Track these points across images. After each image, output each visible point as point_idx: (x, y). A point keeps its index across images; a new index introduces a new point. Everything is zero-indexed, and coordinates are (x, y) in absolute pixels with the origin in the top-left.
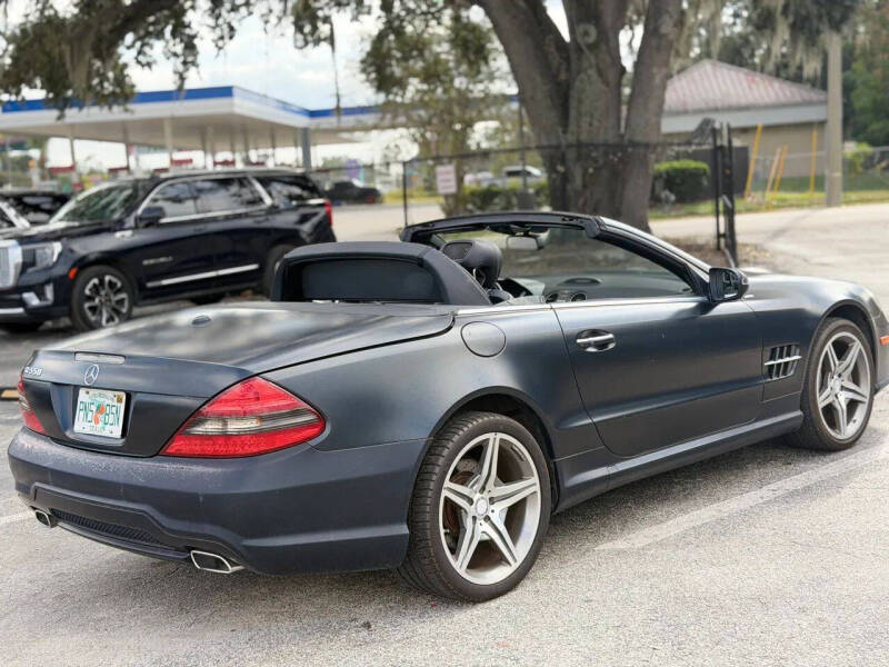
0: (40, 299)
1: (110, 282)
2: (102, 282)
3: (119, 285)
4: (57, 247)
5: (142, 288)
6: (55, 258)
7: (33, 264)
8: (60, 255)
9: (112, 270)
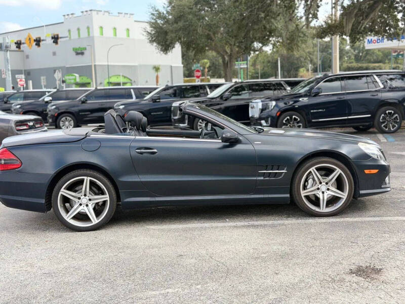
0: (266, 123)
1: (295, 118)
2: (291, 118)
3: (299, 120)
4: (274, 103)
5: (310, 122)
6: (272, 107)
7: (265, 109)
8: (274, 106)
9: (296, 113)
